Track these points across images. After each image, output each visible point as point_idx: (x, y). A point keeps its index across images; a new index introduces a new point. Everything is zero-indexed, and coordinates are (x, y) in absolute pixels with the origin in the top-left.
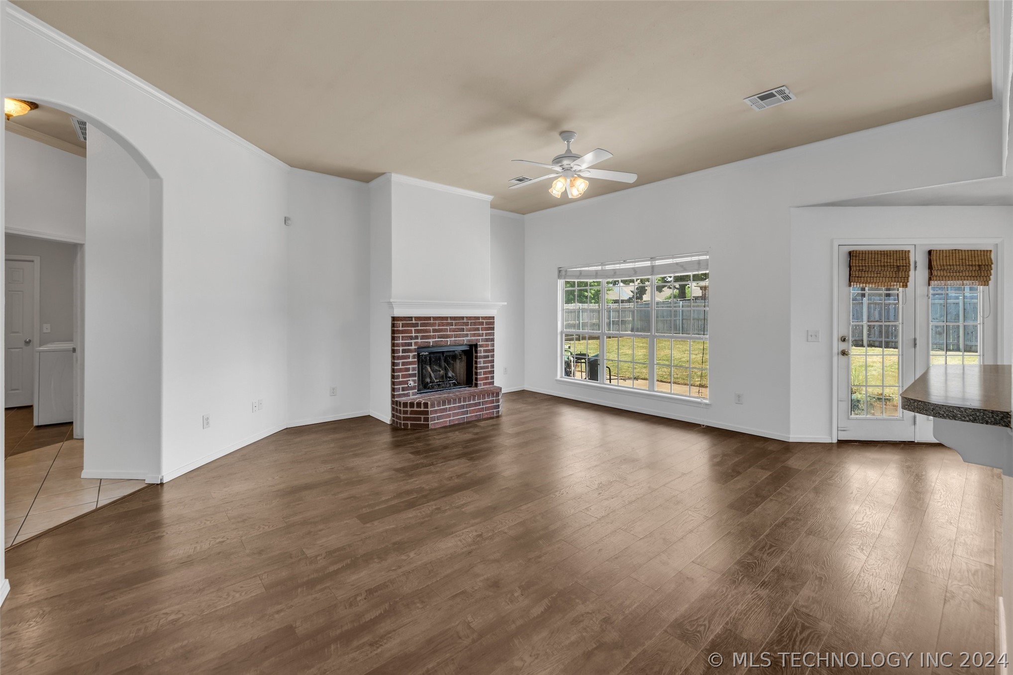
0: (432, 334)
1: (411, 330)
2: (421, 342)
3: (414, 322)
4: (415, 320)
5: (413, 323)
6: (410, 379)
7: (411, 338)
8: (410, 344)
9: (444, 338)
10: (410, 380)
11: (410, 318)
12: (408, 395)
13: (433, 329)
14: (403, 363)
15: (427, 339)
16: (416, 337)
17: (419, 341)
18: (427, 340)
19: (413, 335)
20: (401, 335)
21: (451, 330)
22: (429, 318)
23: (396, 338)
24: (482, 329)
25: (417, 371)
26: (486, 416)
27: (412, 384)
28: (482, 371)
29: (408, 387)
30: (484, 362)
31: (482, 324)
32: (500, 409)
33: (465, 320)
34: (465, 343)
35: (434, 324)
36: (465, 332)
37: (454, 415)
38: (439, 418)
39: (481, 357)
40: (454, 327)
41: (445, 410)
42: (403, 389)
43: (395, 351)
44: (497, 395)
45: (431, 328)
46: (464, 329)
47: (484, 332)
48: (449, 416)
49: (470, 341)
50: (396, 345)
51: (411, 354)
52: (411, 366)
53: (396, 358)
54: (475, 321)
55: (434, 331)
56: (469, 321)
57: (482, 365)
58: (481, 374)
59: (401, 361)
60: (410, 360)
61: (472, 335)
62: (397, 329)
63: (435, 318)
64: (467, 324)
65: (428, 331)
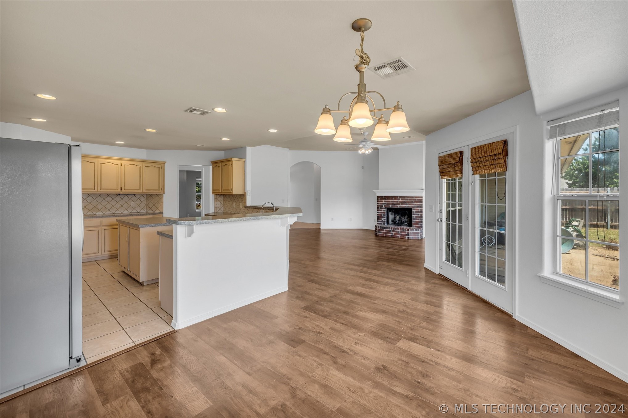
0: (391, 203)
1: (383, 201)
3: (384, 198)
6: (383, 218)
7: (383, 204)
8: (383, 206)
12: (382, 224)
15: (389, 205)
16: (385, 204)
17: (386, 205)
19: (384, 203)
20: (379, 203)
21: (399, 202)
22: (390, 197)
23: (378, 204)
24: (415, 202)
25: (386, 216)
26: (401, 238)
27: (383, 220)
28: (415, 220)
29: (382, 221)
30: (416, 217)
31: (415, 200)
32: (409, 237)
33: (406, 198)
34: (406, 208)
35: (392, 199)
36: (406, 203)
37: (387, 233)
38: (381, 232)
39: (414, 214)
40: (400, 200)
41: (384, 230)
42: (380, 221)
43: (378, 208)
44: (408, 230)
45: (391, 201)
46: (405, 201)
47: (416, 203)
48: (385, 233)
49: (408, 207)
50: (378, 206)
51: (383, 210)
52: (383, 214)
53: (378, 210)
54: (411, 198)
55: (392, 202)
56: (408, 198)
57: (415, 218)
58: (414, 221)
59: (379, 212)
60: (383, 212)
61: (409, 204)
62: (379, 200)
63: (392, 197)
64: (407, 200)
65: (390, 202)
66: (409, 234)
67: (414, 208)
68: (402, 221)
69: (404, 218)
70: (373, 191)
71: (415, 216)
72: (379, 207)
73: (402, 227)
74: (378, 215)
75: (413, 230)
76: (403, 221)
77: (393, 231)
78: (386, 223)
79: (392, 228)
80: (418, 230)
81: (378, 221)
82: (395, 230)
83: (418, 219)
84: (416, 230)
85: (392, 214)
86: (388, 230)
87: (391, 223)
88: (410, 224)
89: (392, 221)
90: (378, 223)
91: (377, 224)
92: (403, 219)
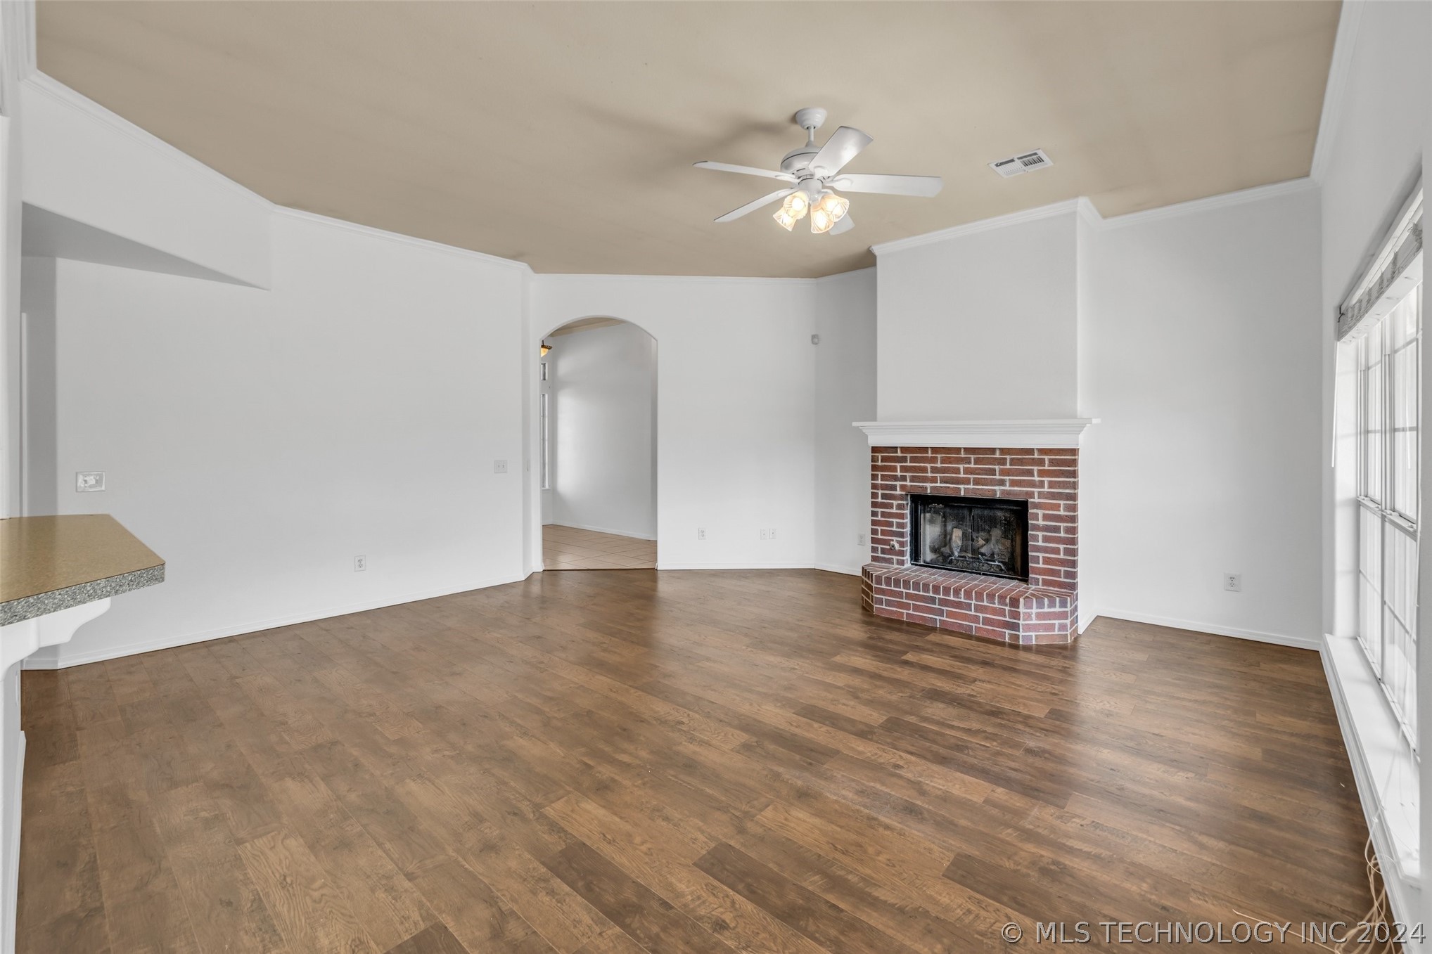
0: (929, 475)
1: (896, 467)
2: (911, 486)
3: (899, 454)
4: (902, 452)
5: (898, 457)
6: (894, 538)
7: (895, 478)
8: (894, 488)
9: (952, 484)
10: (893, 540)
11: (894, 449)
12: (890, 561)
13: (932, 467)
14: (882, 513)
15: (920, 482)
16: (904, 478)
17: (908, 483)
18: (921, 484)
19: (899, 473)
20: (880, 473)
21: (967, 471)
22: (925, 450)
23: (874, 477)
24: (1041, 473)
25: (908, 529)
26: (984, 635)
27: (897, 547)
28: (1041, 555)
29: (891, 551)
30: (1046, 539)
31: (1041, 462)
32: (1021, 634)
33: (997, 455)
34: (998, 496)
35: (934, 460)
36: (997, 477)
37: (916, 608)
38: (889, 603)
39: (1037, 528)
40: (972, 466)
41: (900, 595)
42: (883, 551)
43: (874, 495)
44: (1015, 603)
45: (929, 466)
46: (994, 470)
47: (1046, 480)
48: (907, 606)
49: (1008, 493)
50: (874, 486)
51: (895, 503)
52: (895, 520)
53: (874, 505)
54: (1022, 456)
55: (934, 470)
56: (1008, 457)
57: (1040, 543)
58: (1038, 561)
59: (880, 510)
60: (894, 510)
61: (1013, 483)
62: (880, 463)
63: (936, 450)
64: (1002, 462)
65: (924, 470)
66: (1021, 622)
67: (1036, 500)
68: (976, 551)
69: (987, 541)
70: (855, 424)
71: (1040, 534)
72: (880, 492)
73: (979, 582)
74: (874, 523)
75: (1041, 605)
76: (983, 554)
77: (944, 602)
78: (907, 557)
79: (936, 589)
80: (1064, 604)
81: (874, 550)
82: (952, 598)
83: (1057, 551)
84: (1052, 604)
85: (932, 521)
86: (921, 593)
87: (928, 559)
88: (1018, 567)
89: (934, 550)
90: (874, 559)
91: (869, 561)
92: (981, 542)
